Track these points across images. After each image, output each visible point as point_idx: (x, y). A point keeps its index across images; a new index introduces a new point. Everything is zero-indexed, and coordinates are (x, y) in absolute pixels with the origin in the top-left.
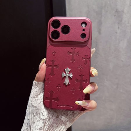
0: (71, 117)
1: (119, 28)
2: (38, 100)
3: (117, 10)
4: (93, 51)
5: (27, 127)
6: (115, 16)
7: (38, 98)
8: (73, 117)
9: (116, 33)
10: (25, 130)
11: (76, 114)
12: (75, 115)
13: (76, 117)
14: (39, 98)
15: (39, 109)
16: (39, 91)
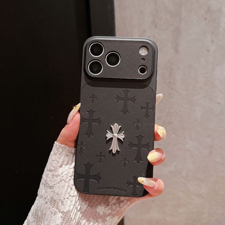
2: (57, 176)
4: (159, 97)
5: (34, 219)
6: (205, 19)
7: (57, 174)
8: (119, 208)
9: (208, 51)
10: (30, 224)
11: (123, 201)
12: (122, 204)
14: (60, 173)
15: (56, 192)
16: (61, 161)
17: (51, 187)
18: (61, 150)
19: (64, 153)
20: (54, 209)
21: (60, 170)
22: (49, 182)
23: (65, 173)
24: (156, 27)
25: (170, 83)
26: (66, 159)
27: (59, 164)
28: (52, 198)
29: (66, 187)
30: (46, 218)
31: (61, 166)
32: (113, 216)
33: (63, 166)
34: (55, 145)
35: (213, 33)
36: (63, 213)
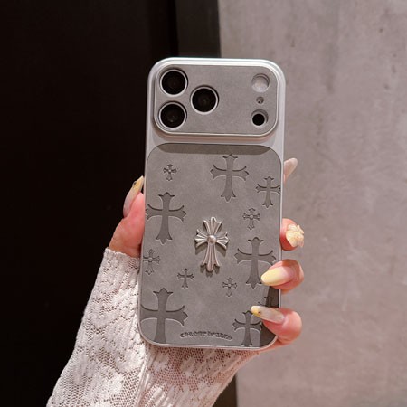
0: (212, 365)
1: (394, 70)
2: (109, 309)
3: (387, 11)
6: (381, 30)
7: (109, 305)
8: (221, 367)
9: (387, 87)
11: (228, 355)
12: (227, 360)
13: (229, 366)
14: (115, 305)
15: (110, 338)
16: (115, 281)
17: (99, 331)
18: (116, 262)
19: (121, 266)
20: (109, 368)
21: (115, 300)
22: (95, 321)
23: (124, 303)
24: (293, 46)
25: (318, 144)
26: (124, 278)
27: (113, 288)
28: (102, 349)
29: (127, 328)
30: (93, 384)
31: (116, 291)
32: (212, 382)
33: (120, 290)
34: (105, 254)
35: (395, 56)
36: (124, 374)
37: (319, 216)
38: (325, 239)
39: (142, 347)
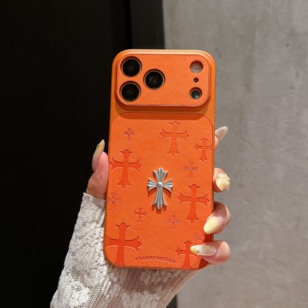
1: (297, 75)
3: (292, 31)
6: (287, 45)
9: (292, 88)
15: (79, 260)
17: (73, 254)
20: (78, 283)
22: (72, 247)
25: (240, 131)
28: (74, 268)
29: (92, 253)
31: (85, 225)
35: (298, 64)
36: (90, 287)
37: (241, 185)
38: (246, 203)
39: (105, 268)
